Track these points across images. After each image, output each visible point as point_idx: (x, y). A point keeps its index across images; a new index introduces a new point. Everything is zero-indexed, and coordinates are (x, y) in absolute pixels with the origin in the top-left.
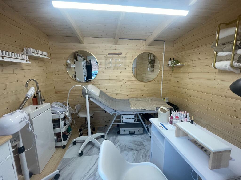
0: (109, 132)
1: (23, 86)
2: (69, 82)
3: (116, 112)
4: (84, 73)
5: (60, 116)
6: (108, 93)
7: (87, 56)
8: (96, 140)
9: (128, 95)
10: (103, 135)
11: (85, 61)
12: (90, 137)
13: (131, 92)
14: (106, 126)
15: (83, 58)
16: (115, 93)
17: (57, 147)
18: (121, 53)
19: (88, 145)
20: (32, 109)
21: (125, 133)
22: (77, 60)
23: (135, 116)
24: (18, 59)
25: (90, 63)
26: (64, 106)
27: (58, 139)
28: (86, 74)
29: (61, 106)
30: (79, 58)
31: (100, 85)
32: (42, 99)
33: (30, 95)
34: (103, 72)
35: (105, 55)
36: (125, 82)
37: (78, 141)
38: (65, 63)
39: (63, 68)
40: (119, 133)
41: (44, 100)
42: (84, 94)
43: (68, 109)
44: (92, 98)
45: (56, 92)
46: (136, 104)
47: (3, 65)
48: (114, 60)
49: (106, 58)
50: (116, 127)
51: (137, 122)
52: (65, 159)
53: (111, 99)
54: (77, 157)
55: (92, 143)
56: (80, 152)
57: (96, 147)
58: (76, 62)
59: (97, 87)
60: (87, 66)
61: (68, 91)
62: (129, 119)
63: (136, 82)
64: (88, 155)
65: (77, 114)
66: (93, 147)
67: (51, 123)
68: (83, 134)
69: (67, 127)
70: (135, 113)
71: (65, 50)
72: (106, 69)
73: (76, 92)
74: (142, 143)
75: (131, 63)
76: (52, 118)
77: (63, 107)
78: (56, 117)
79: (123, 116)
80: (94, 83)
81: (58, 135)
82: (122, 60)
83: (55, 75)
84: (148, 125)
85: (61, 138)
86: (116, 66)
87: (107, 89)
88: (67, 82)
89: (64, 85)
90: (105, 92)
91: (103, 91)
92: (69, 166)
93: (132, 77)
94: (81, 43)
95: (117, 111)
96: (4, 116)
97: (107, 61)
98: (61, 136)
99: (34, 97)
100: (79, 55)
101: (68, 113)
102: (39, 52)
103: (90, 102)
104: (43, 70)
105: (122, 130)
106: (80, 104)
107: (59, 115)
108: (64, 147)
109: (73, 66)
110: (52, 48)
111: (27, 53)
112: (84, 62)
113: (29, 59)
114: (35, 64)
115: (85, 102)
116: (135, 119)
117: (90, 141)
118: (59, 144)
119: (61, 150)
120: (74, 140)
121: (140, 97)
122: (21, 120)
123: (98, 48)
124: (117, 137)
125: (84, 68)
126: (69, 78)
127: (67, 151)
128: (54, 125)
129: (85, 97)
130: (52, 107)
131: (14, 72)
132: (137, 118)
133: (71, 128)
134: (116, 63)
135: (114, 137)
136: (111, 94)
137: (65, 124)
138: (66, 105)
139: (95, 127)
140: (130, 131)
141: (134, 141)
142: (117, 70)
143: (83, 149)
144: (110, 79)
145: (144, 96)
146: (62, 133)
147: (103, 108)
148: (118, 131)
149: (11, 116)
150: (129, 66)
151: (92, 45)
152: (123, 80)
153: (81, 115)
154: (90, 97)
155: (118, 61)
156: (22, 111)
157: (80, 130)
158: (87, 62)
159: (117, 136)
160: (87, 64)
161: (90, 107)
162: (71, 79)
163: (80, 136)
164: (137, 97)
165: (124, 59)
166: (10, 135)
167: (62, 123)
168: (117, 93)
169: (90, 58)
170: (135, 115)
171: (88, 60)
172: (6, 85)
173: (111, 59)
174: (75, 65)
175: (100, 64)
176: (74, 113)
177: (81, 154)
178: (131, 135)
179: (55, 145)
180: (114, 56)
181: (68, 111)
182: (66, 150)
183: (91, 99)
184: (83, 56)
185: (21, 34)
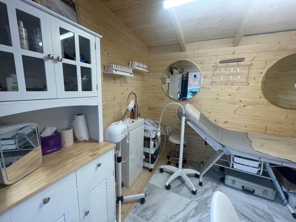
0: (206, 173)
1: (125, 99)
2: (163, 98)
3: (223, 149)
4: (178, 89)
5: (151, 135)
6: (212, 118)
7: (184, 69)
8: (188, 178)
9: (246, 127)
10: (197, 174)
11: (181, 74)
12: (181, 170)
13: (254, 123)
14: (202, 164)
15: (179, 71)
16: (222, 119)
17: (144, 167)
18: (244, 59)
19: (177, 180)
20: (129, 122)
21: (235, 186)
22: (172, 73)
23: (260, 165)
24: (125, 72)
25: (187, 77)
26: (156, 125)
27: (146, 159)
28: (180, 91)
29: (152, 124)
30: (175, 71)
31: (200, 106)
32: (138, 113)
33: (130, 107)
34: (207, 88)
35: (215, 64)
36: (243, 105)
37: (165, 170)
38: (161, 77)
39: (159, 82)
40: (222, 181)
41: (140, 115)
42: (180, 115)
43: (159, 129)
44: (189, 121)
45: (149, 109)
46: (263, 144)
47: (115, 78)
48: (229, 70)
49: (215, 68)
50: (218, 170)
51: (262, 175)
52: (150, 185)
53: (215, 128)
54: (164, 189)
55: (182, 179)
56: (167, 184)
57: (186, 186)
58: (171, 76)
59: (196, 108)
60: (183, 81)
61: (162, 108)
62: (247, 166)
63: (267, 107)
64: (176, 193)
65: (167, 137)
66: (183, 185)
67: (142, 140)
68: (171, 163)
69: (156, 148)
70: (262, 160)
71: (163, 62)
72: (213, 84)
73: (169, 112)
74: (272, 217)
75: (262, 73)
76: (143, 136)
77: (154, 126)
78: (148, 136)
79: (235, 158)
80: (193, 102)
81: (146, 154)
82: (244, 69)
83: (151, 89)
84: (289, 190)
85: (149, 159)
86: (231, 79)
87: (210, 113)
88: (161, 98)
89: (157, 102)
90: (207, 116)
91: (204, 114)
92: (155, 194)
93: (260, 97)
94: (183, 51)
95: (226, 147)
96: (112, 124)
97: (216, 72)
98: (149, 157)
99: (132, 110)
100: (175, 67)
101: (159, 134)
102: (141, 65)
103: (187, 126)
104: (142, 84)
105: (229, 179)
106: (171, 126)
107: (150, 133)
108: (151, 170)
109: (168, 81)
110: (151, 61)
111: (132, 67)
112: (180, 76)
113: (132, 73)
114: (136, 78)
115: (180, 125)
116: (259, 171)
117: (180, 175)
118: (147, 165)
119: (147, 172)
120: (162, 167)
121: (275, 135)
122: (123, 131)
123: (205, 55)
124: (219, 186)
125: (179, 83)
126: (163, 93)
127: (154, 176)
128: (144, 143)
129: (181, 119)
130: (145, 123)
131: (121, 85)
132: (263, 168)
133: (159, 152)
134: (231, 75)
135: (215, 184)
136: (215, 120)
137: (154, 146)
138: (158, 124)
139: (187, 159)
140: (244, 186)
141: (253, 206)
142: (232, 85)
143: (171, 182)
144: (217, 99)
145: (282, 133)
146: (151, 154)
147: (204, 138)
148: (222, 177)
149: (116, 125)
150: (255, 78)
151: (196, 52)
152: (240, 101)
153: (173, 140)
154: (187, 120)
155: (235, 72)
156: (124, 123)
157: (168, 157)
158: (183, 75)
159: (219, 184)
160: (182, 78)
161: (185, 133)
162: (165, 95)
163: (168, 165)
164: (265, 133)
165: (247, 68)
166: (114, 143)
167: (152, 143)
168: (226, 120)
169: (188, 71)
170: (260, 163)
171: (184, 73)
172: (115, 96)
173: (223, 69)
174: (170, 80)
175: (204, 77)
176: (164, 135)
177: (168, 188)
178: (246, 193)
179: (143, 165)
180: (228, 64)
181: (159, 132)
182: (152, 174)
183: (188, 123)
184: (179, 69)
185: (129, 48)
